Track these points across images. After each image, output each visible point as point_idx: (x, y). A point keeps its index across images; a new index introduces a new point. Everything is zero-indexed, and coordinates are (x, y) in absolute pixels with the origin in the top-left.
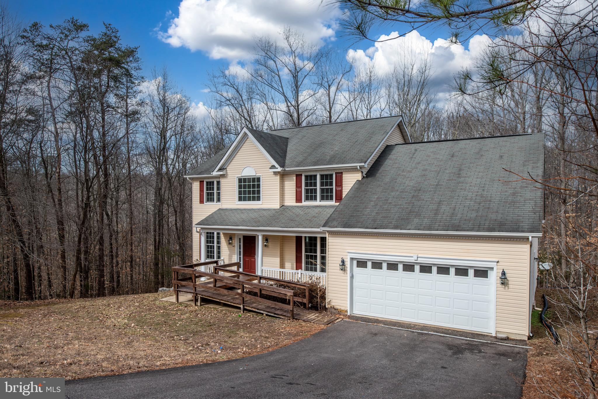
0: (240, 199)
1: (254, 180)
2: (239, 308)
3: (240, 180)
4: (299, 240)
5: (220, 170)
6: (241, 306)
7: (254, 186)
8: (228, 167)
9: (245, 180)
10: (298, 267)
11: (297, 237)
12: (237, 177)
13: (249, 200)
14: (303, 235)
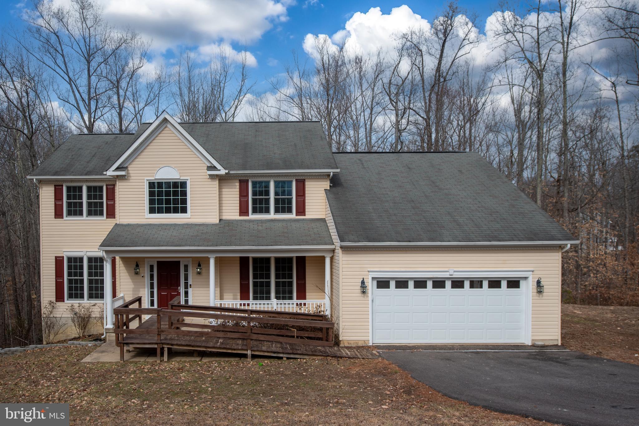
0: (152, 211)
1: (175, 184)
2: (245, 356)
3: (151, 185)
4: (244, 261)
5: (118, 169)
6: (249, 352)
7: (175, 193)
8: (131, 166)
9: (160, 185)
10: (244, 295)
11: (241, 258)
12: (147, 180)
13: (168, 211)
14: (251, 255)
